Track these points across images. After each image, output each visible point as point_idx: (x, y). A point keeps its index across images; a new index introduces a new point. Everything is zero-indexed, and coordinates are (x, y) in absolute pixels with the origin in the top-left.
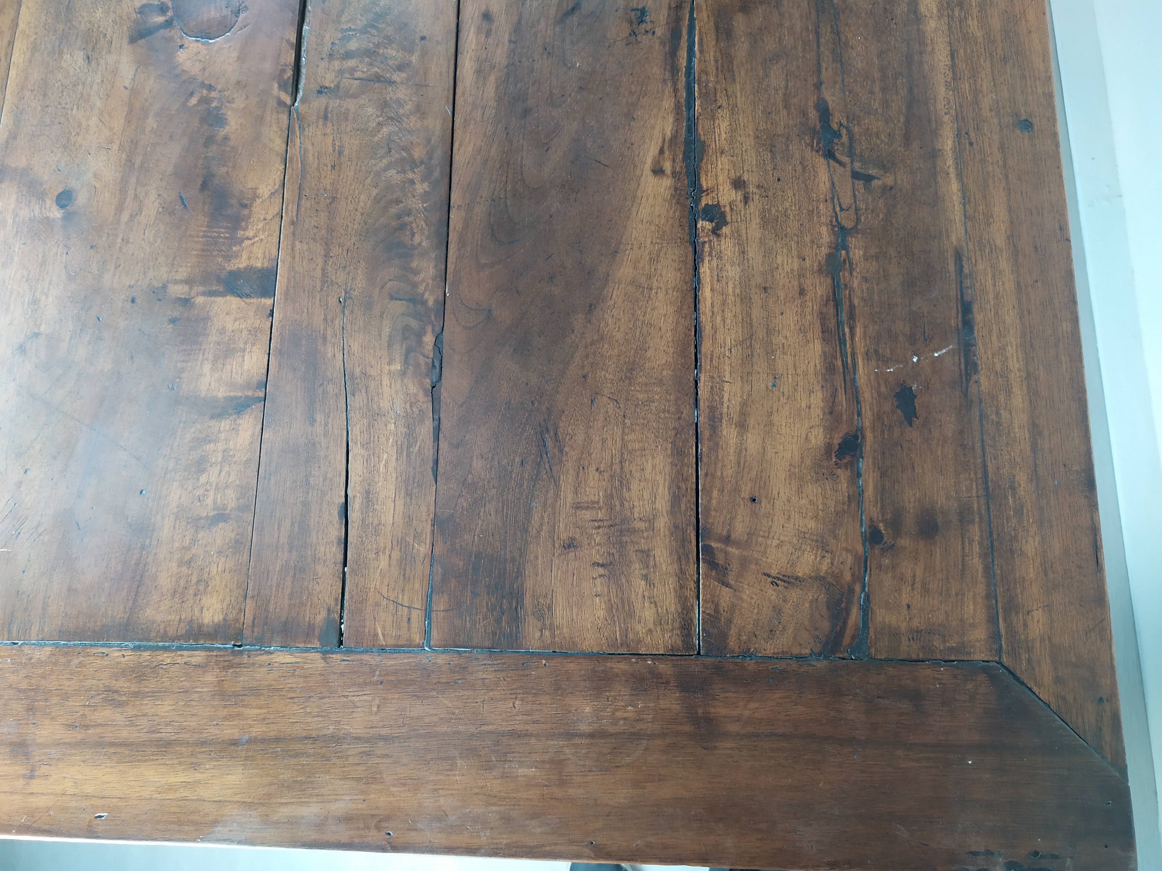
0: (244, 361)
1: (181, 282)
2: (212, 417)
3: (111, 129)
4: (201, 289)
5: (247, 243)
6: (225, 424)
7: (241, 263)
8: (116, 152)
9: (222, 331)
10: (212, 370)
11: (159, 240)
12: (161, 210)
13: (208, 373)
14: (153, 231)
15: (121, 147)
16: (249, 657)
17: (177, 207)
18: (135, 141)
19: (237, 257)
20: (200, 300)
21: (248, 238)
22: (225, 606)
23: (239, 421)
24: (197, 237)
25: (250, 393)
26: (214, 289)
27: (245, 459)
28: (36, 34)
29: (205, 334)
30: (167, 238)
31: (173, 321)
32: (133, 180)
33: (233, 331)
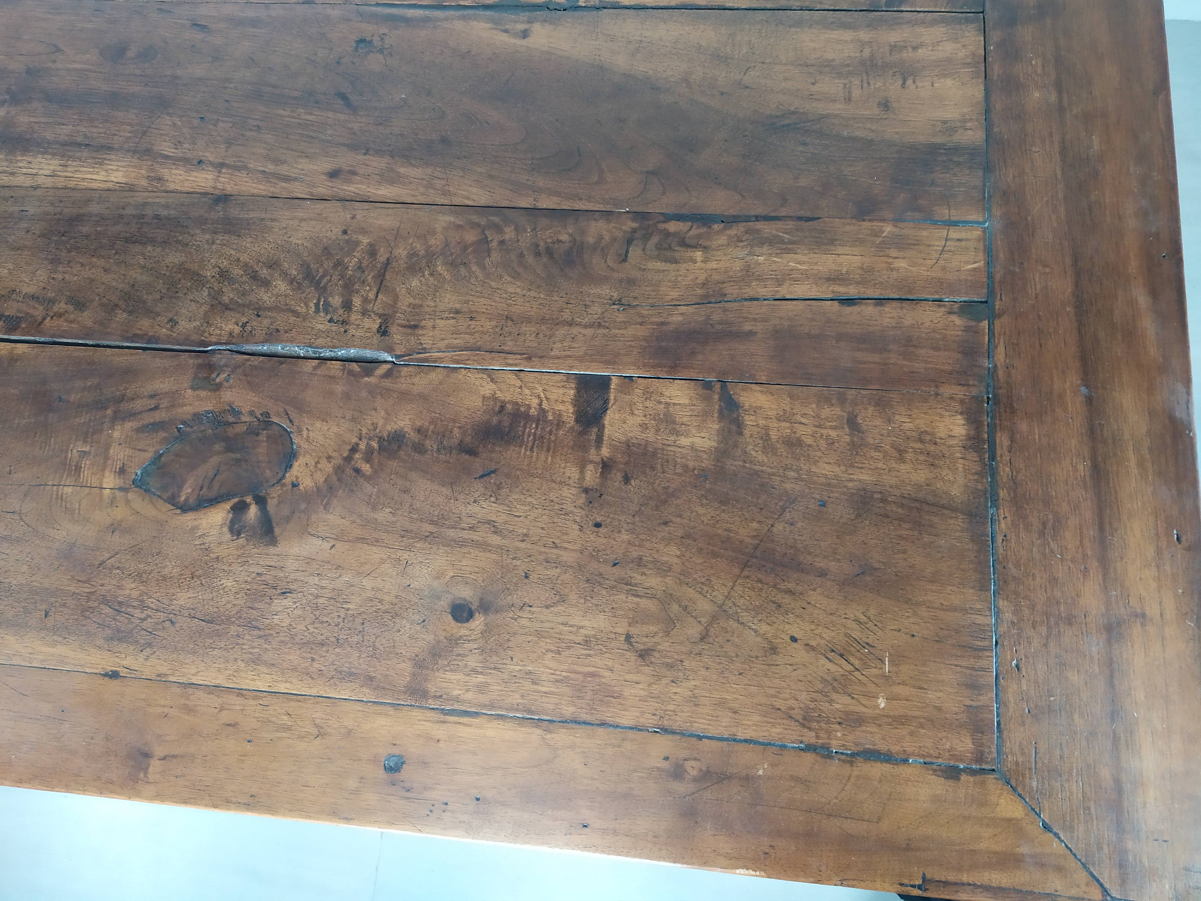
0: (680, 404)
1: (582, 472)
2: (741, 434)
3: (382, 561)
4: (593, 451)
5: (545, 405)
6: (749, 420)
7: (568, 411)
8: (412, 554)
9: (644, 427)
10: (687, 436)
11: (529, 499)
12: (493, 499)
13: (691, 440)
14: (518, 506)
15: (409, 548)
16: (1000, 388)
17: (492, 481)
18: (403, 533)
19: (560, 415)
20: (605, 452)
21: (540, 404)
22: (947, 414)
23: (747, 406)
24: (531, 457)
25: (716, 397)
26: (594, 438)
27: (788, 399)
28: (236, 660)
29: (646, 445)
30: (528, 491)
31: (627, 479)
32: (451, 533)
33: (645, 416)
